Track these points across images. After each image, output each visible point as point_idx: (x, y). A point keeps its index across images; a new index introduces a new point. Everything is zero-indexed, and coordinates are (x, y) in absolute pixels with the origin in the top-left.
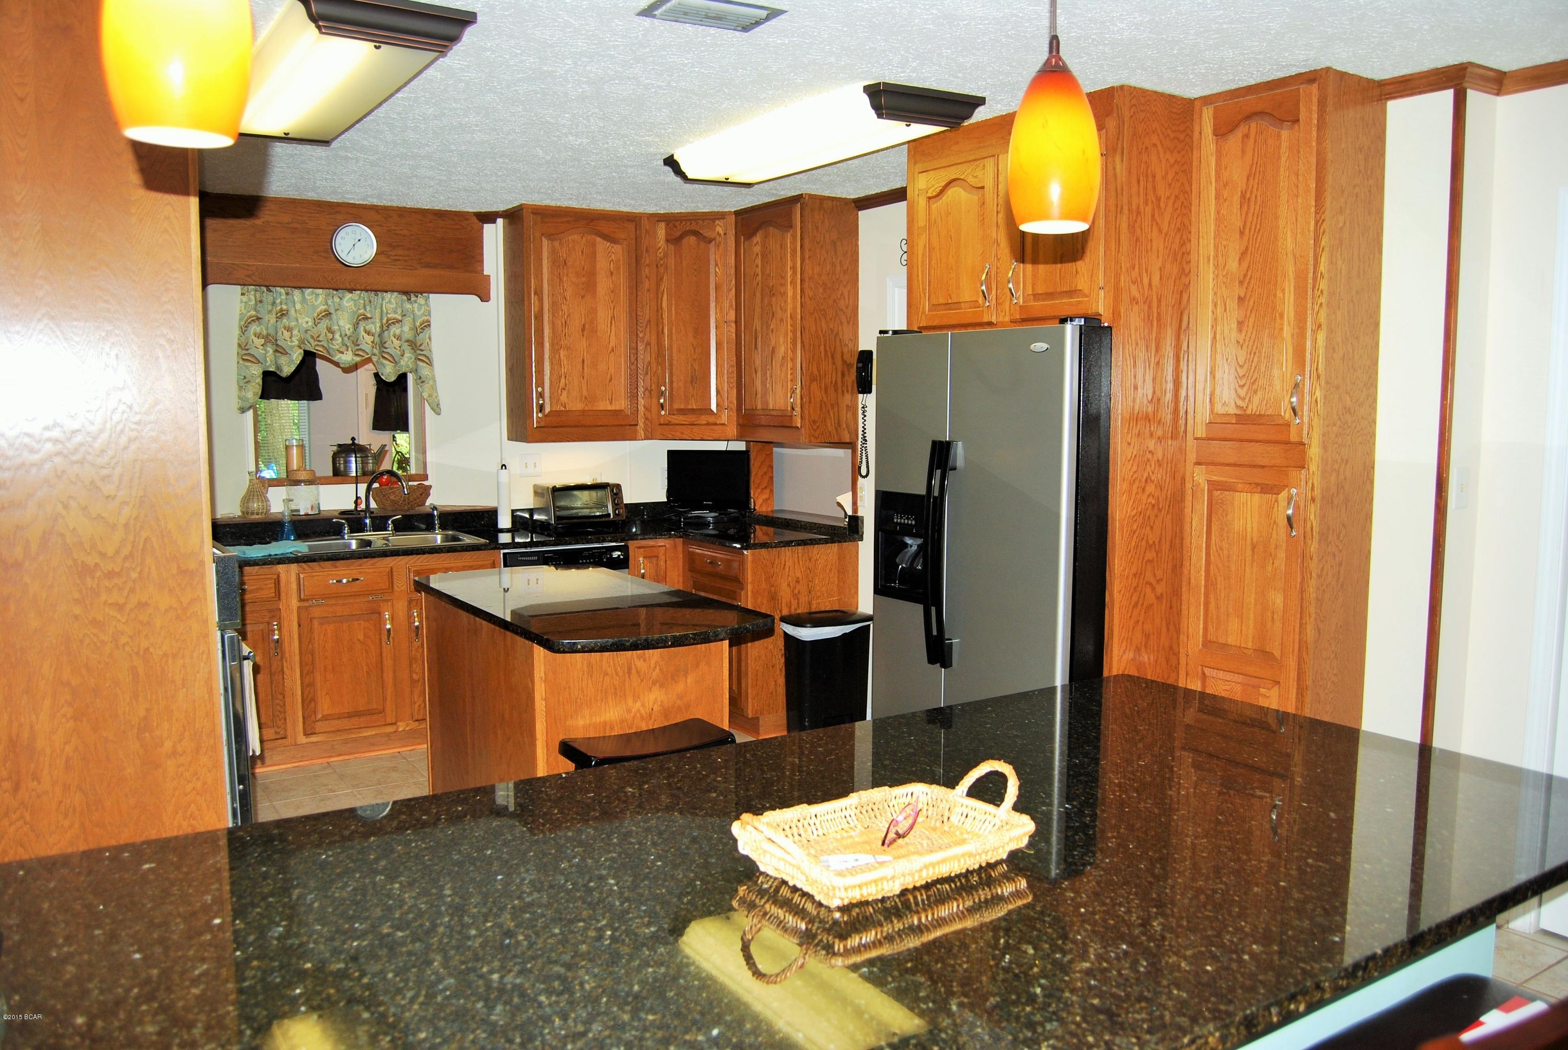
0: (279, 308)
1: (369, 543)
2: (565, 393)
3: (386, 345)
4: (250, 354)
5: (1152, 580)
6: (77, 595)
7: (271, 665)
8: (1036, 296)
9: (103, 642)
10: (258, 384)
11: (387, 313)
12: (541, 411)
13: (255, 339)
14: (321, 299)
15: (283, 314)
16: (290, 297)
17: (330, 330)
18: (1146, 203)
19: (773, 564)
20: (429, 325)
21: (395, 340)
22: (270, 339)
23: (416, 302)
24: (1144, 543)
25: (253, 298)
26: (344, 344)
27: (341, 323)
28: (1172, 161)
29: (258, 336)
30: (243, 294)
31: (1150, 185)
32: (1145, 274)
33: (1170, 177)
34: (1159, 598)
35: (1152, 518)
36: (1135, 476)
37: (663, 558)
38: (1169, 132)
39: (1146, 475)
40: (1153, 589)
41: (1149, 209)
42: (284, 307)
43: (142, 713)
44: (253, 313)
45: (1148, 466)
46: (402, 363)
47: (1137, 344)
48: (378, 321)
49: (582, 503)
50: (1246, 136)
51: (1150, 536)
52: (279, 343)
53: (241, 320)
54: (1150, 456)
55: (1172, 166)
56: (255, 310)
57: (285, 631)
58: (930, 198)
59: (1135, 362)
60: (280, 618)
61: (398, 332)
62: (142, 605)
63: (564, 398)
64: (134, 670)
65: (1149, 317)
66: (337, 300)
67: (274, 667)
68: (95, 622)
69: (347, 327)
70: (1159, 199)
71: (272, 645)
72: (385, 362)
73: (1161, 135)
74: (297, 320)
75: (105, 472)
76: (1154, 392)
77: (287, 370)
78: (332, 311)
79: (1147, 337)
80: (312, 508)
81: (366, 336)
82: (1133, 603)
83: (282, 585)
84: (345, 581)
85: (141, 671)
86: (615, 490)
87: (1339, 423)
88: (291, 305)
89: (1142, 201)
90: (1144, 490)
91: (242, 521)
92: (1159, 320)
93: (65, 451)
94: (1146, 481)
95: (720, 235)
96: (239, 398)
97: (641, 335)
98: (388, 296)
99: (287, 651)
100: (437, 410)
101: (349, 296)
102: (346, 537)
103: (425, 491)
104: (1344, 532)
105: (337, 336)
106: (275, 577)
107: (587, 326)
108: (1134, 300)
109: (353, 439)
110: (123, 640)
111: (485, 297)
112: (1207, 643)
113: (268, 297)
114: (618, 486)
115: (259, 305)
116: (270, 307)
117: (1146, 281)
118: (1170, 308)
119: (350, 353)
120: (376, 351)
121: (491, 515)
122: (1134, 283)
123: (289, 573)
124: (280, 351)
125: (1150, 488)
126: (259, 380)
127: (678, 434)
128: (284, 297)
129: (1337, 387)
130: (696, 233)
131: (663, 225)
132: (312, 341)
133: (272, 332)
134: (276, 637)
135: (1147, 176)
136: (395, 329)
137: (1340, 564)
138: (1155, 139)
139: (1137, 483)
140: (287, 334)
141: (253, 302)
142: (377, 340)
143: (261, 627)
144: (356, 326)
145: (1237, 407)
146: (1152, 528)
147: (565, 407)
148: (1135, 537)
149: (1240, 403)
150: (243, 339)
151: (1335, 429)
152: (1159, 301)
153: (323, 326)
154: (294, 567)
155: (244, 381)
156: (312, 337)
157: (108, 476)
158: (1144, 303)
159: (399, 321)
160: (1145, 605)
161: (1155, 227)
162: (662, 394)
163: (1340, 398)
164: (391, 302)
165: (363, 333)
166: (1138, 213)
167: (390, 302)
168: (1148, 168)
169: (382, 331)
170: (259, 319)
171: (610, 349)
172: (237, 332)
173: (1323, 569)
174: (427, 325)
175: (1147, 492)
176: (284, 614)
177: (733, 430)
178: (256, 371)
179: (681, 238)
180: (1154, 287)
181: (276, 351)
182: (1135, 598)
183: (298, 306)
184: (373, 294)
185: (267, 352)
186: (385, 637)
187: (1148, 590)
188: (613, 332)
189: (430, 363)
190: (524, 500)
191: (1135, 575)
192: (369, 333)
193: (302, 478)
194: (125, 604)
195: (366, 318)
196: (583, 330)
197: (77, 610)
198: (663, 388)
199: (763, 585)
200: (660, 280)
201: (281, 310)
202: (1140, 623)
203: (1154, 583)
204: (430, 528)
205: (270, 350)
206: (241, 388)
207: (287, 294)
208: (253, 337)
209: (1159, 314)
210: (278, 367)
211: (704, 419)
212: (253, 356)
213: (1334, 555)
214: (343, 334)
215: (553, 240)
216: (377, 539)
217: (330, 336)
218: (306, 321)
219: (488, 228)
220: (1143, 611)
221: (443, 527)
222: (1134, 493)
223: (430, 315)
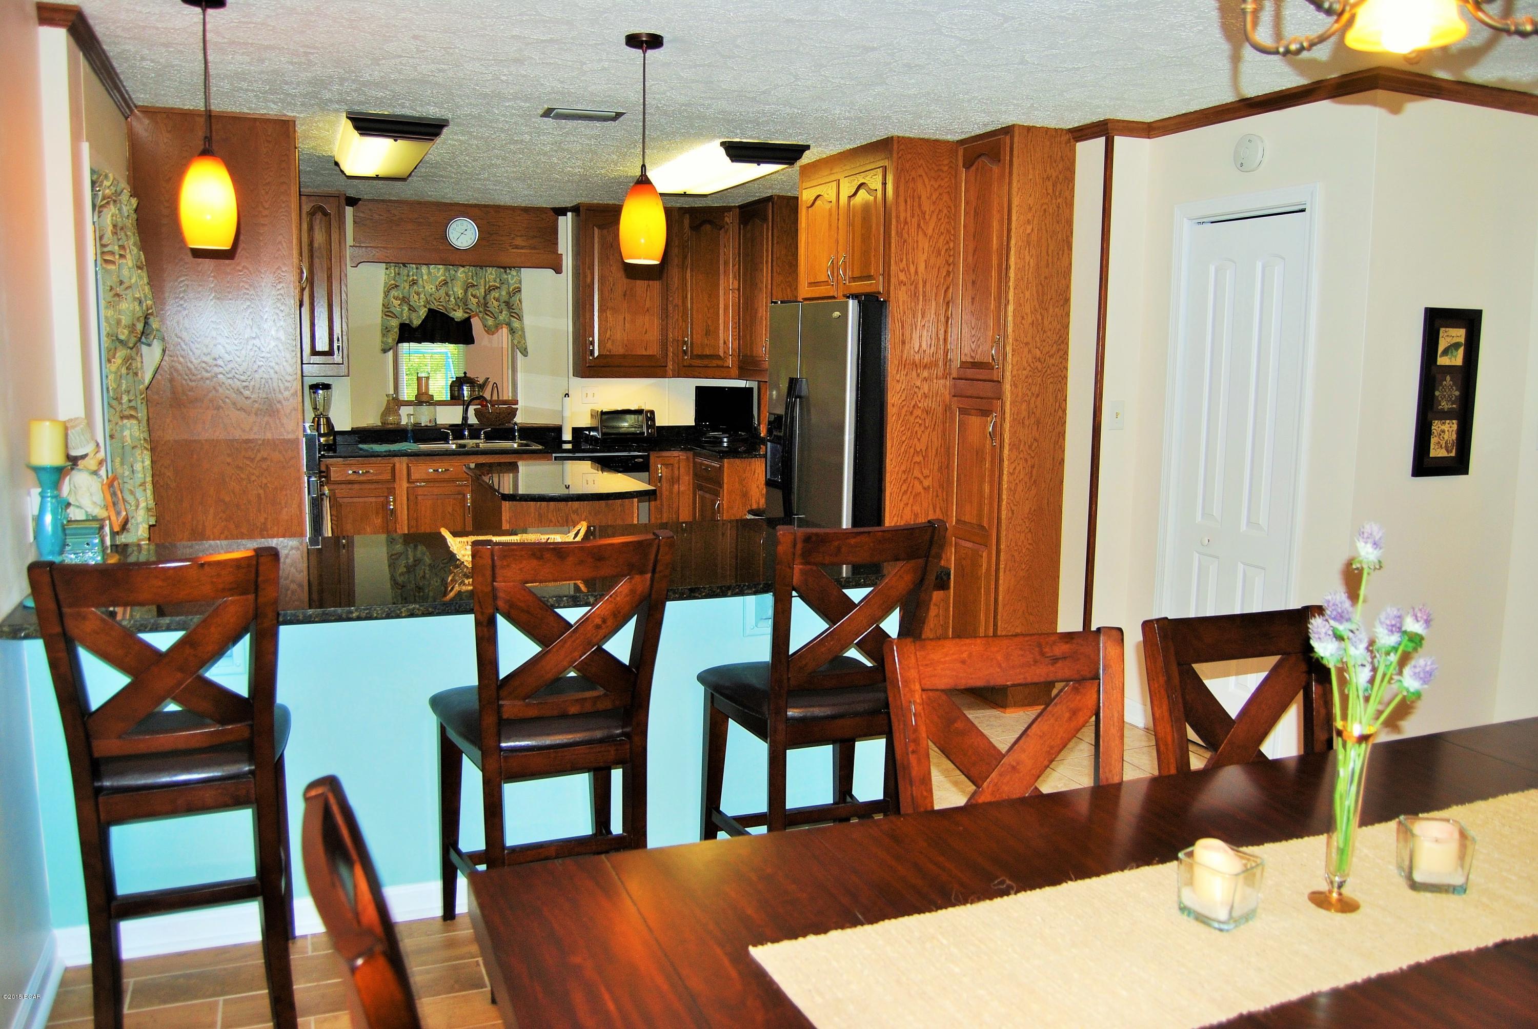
0: (411, 279)
1: (464, 446)
2: (610, 342)
3: (488, 305)
4: (390, 312)
5: (920, 476)
6: (229, 452)
7: (388, 526)
8: (854, 279)
9: (242, 479)
10: (396, 332)
11: (489, 281)
12: (591, 355)
13: (394, 301)
14: (441, 271)
15: (414, 283)
16: (419, 271)
17: (447, 294)
18: (913, 216)
19: (745, 471)
20: (520, 291)
21: (494, 302)
22: (405, 300)
23: (510, 274)
24: (912, 450)
25: (393, 271)
26: (456, 304)
27: (455, 289)
28: (936, 186)
29: (396, 298)
30: (387, 269)
31: (916, 204)
32: (911, 266)
33: (934, 197)
34: (926, 489)
35: (919, 433)
36: (903, 403)
37: (677, 466)
38: (934, 166)
39: (913, 403)
40: (921, 482)
41: (915, 220)
42: (415, 278)
43: (263, 520)
44: (393, 282)
45: (915, 396)
46: (501, 318)
47: (905, 313)
48: (483, 287)
49: (626, 424)
50: (977, 169)
51: (918, 444)
52: (411, 303)
53: (385, 287)
54: (917, 390)
55: (935, 190)
56: (394, 280)
57: (398, 502)
58: (808, 207)
59: (903, 326)
60: (395, 494)
61: (497, 295)
62: (264, 459)
63: (609, 345)
64: (259, 496)
65: (915, 294)
66: (452, 272)
67: (390, 527)
68: (238, 467)
69: (460, 292)
70: (924, 213)
71: (389, 512)
72: (487, 317)
73: (925, 168)
74: (424, 288)
75: (245, 384)
76: (920, 346)
77: (416, 322)
78: (449, 280)
79: (913, 308)
80: (430, 421)
81: (472, 298)
82: (903, 491)
83: (397, 471)
84: (440, 470)
85: (263, 496)
86: (650, 416)
87: (1029, 368)
88: (419, 276)
89: (909, 215)
90: (911, 413)
91: (382, 428)
92: (924, 296)
93: (224, 372)
94: (914, 407)
95: (728, 224)
96: (382, 342)
97: (671, 299)
98: (490, 270)
99: (399, 518)
100: (525, 353)
101: (462, 269)
102: (450, 442)
103: (513, 413)
104: (1035, 444)
105: (452, 299)
106: (391, 465)
107: (628, 293)
108: (902, 283)
109: (465, 373)
110: (253, 478)
111: (558, 270)
112: (958, 521)
113: (404, 271)
114: (652, 412)
115: (398, 276)
116: (405, 278)
117: (912, 270)
118: (934, 288)
119: (461, 311)
120: (481, 309)
121: (558, 430)
122: (902, 271)
123: (401, 464)
124: (412, 309)
125: (918, 412)
126: (397, 330)
127: (696, 374)
128: (415, 271)
129: (1027, 344)
130: (710, 222)
131: (687, 216)
132: (435, 302)
133: (406, 295)
134: (392, 507)
135: (913, 198)
136: (495, 294)
137: (1033, 467)
138: (921, 171)
139: (905, 408)
140: (416, 297)
141: (393, 275)
142: (482, 301)
143: (382, 499)
144: (466, 291)
145: (972, 357)
146: (919, 440)
147: (610, 352)
148: (904, 445)
149: (973, 354)
150: (386, 300)
151: (1024, 372)
152: (925, 283)
153: (442, 292)
154: (405, 459)
155: (386, 330)
156: (435, 299)
157: (247, 386)
158: (911, 284)
159: (497, 288)
160: (914, 493)
161: (920, 233)
162: (685, 343)
163: (1030, 351)
164: (491, 275)
165: (470, 297)
166: (906, 223)
167: (491, 273)
168: (914, 191)
169: (486, 295)
170: (397, 286)
171: (646, 309)
172: (382, 295)
173: (1015, 469)
174: (519, 290)
175: (915, 415)
176: (397, 492)
177: (735, 371)
178: (395, 323)
179: (701, 225)
180: (920, 274)
181: (410, 309)
182: (904, 488)
183: (425, 277)
184: (478, 268)
185: (402, 310)
186: (467, 511)
187: (917, 483)
188: (648, 297)
189: (520, 318)
190: (585, 421)
191: (904, 472)
192: (474, 296)
193: (424, 400)
194: (255, 458)
195: (474, 286)
196: (625, 295)
197: (229, 460)
198: (686, 339)
199: (737, 485)
200: (685, 257)
201: (413, 280)
202: (910, 505)
203: (922, 478)
204: (513, 439)
205: (406, 308)
206: (383, 335)
207: (417, 268)
208: (392, 299)
209: (924, 292)
210: (411, 321)
211: (715, 362)
212: (392, 313)
213: (1026, 460)
214: (456, 297)
215: (603, 229)
216: (470, 443)
217: (447, 298)
218: (430, 288)
219: (561, 219)
220: (912, 497)
221: (521, 438)
222: (903, 416)
223: (520, 282)
